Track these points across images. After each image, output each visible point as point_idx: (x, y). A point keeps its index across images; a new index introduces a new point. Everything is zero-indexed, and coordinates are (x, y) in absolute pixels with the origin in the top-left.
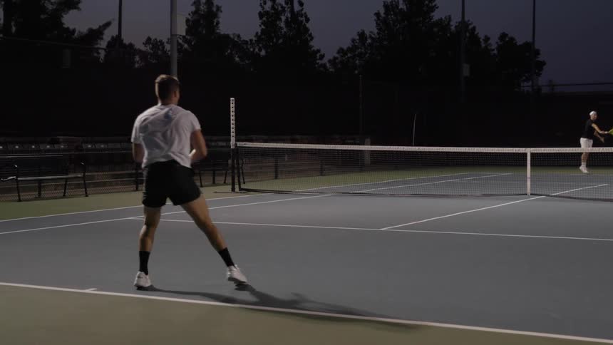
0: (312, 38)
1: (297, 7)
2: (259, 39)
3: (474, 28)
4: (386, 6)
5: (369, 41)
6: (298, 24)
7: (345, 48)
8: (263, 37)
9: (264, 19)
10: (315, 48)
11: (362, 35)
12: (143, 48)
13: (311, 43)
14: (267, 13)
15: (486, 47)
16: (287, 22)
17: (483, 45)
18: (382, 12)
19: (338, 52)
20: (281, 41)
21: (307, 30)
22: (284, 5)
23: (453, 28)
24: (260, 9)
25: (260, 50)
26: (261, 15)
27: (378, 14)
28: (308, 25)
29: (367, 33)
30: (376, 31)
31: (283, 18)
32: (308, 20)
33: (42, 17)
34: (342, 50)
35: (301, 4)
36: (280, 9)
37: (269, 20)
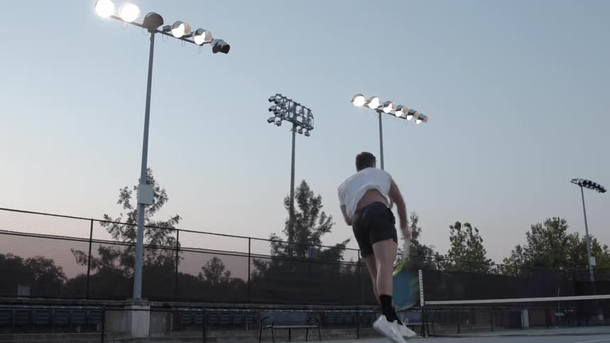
0: (486, 253)
1: (474, 233)
2: (451, 254)
3: (595, 240)
4: (533, 228)
5: (523, 251)
6: (476, 244)
7: (508, 258)
8: (453, 252)
9: (454, 241)
10: (488, 259)
11: (519, 248)
13: (485, 256)
14: (455, 237)
15: (606, 253)
16: (468, 243)
17: (603, 251)
18: (531, 231)
19: (504, 261)
20: (465, 254)
21: (481, 247)
22: (466, 231)
23: (581, 240)
24: (451, 235)
25: (452, 261)
26: (451, 239)
27: (528, 234)
28: (482, 244)
29: (522, 247)
30: (527, 244)
31: (466, 240)
32: (482, 241)
33: (309, 237)
34: (506, 259)
35: (477, 231)
36: (463, 234)
37: (457, 241)
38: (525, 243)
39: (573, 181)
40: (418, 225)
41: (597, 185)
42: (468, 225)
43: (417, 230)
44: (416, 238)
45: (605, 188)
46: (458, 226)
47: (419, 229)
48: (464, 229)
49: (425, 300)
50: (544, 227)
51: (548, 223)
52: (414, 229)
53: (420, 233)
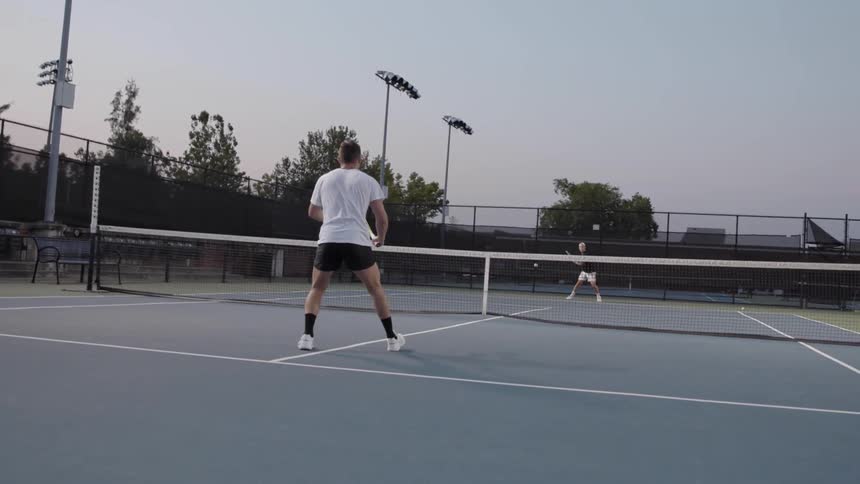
0: (238, 163)
1: (226, 131)
2: (187, 158)
3: (389, 165)
4: (310, 136)
5: (292, 167)
6: (227, 147)
7: (270, 175)
8: (192, 155)
9: (195, 139)
10: (241, 171)
11: (286, 162)
12: (74, 157)
13: (237, 166)
14: (198, 133)
15: (398, 184)
16: (216, 144)
17: (395, 182)
18: (306, 141)
19: (263, 177)
20: (208, 160)
21: (234, 153)
22: (215, 127)
23: (370, 163)
24: (191, 129)
25: (188, 168)
26: (192, 136)
27: (302, 143)
28: (235, 149)
29: (291, 160)
30: (299, 158)
31: (213, 140)
32: (236, 144)
34: (267, 175)
35: (231, 129)
36: (210, 131)
37: (199, 141)
38: (295, 156)
39: (380, 74)
40: (136, 102)
41: (409, 86)
42: (219, 119)
43: (133, 110)
44: (130, 121)
45: (419, 93)
46: (204, 117)
47: (138, 109)
48: (212, 123)
49: (99, 223)
50: (326, 138)
51: (332, 132)
52: (130, 108)
53: (138, 115)
